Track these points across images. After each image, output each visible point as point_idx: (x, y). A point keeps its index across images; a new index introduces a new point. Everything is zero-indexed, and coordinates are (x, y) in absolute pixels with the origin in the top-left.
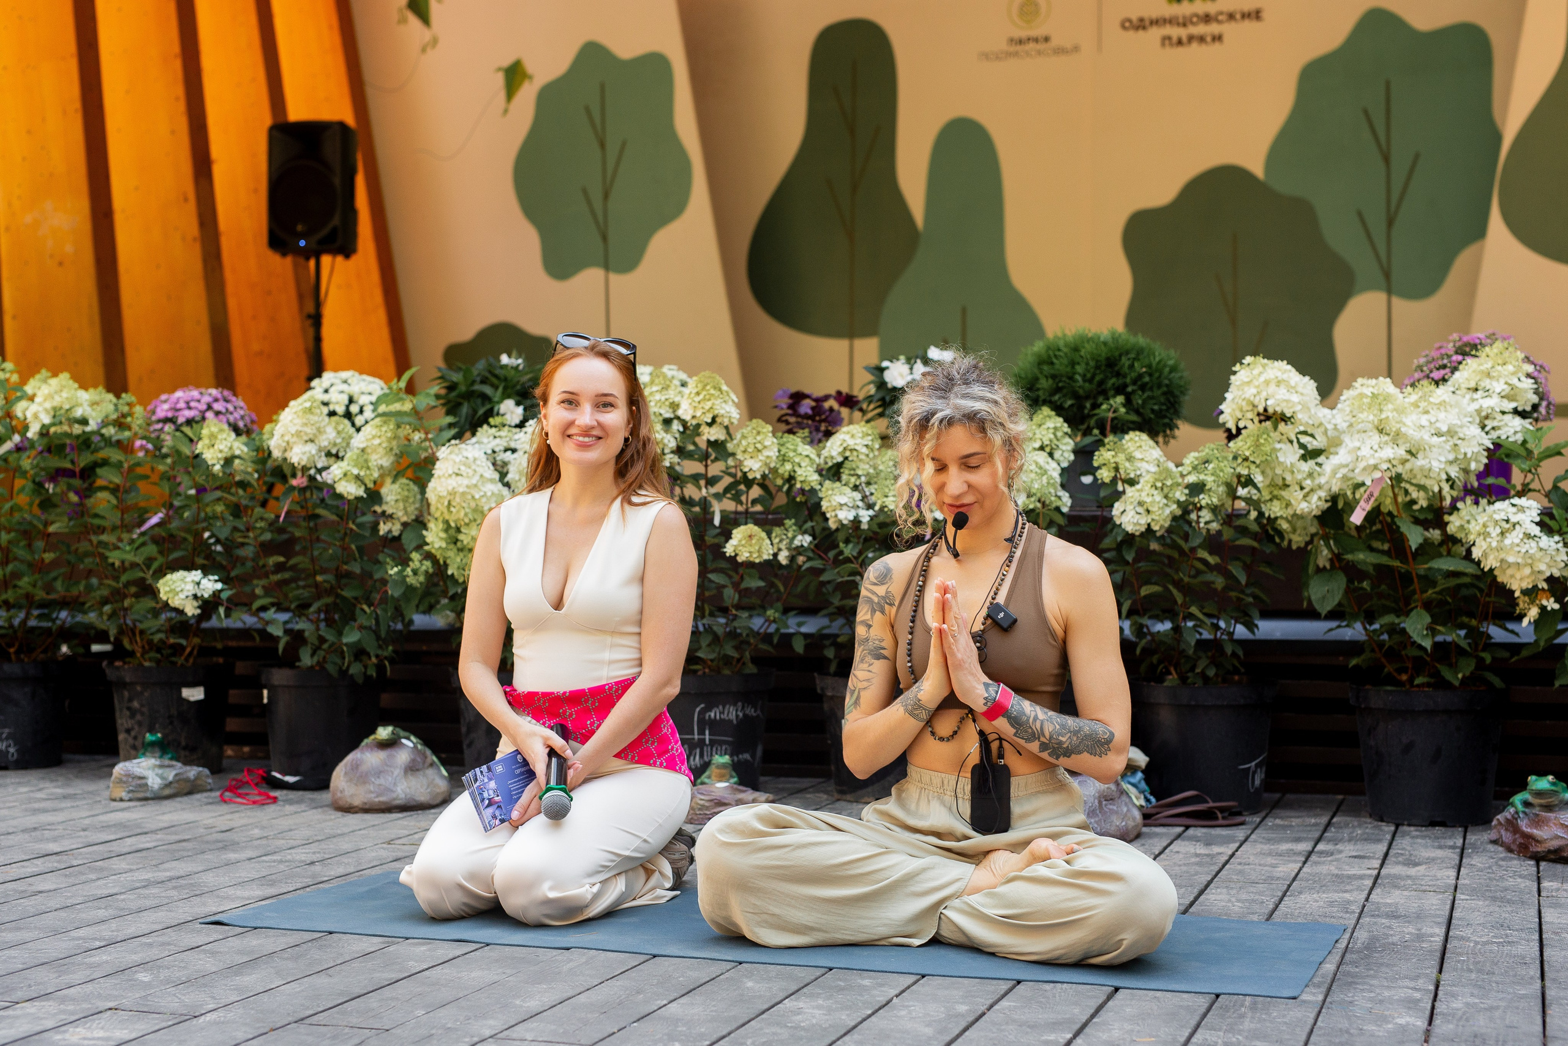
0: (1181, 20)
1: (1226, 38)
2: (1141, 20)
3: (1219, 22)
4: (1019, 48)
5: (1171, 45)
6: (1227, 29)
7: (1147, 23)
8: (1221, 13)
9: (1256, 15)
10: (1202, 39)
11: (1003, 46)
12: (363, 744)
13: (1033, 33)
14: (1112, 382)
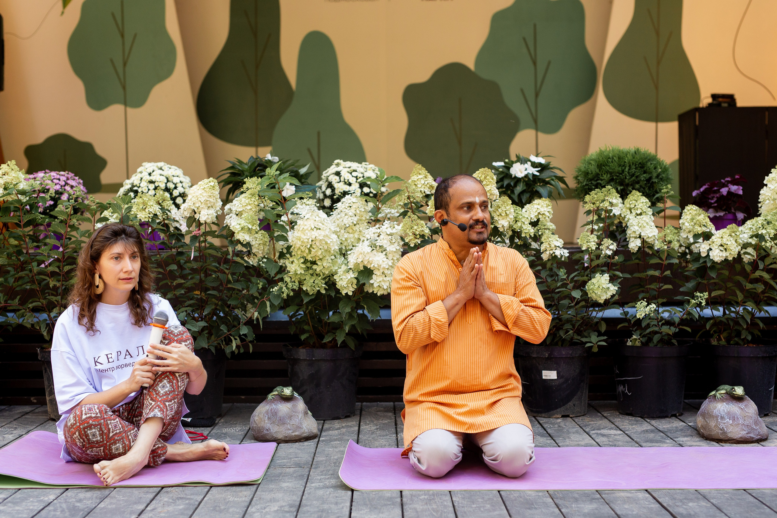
5: (426, 0)
12: (270, 396)
14: (643, 177)
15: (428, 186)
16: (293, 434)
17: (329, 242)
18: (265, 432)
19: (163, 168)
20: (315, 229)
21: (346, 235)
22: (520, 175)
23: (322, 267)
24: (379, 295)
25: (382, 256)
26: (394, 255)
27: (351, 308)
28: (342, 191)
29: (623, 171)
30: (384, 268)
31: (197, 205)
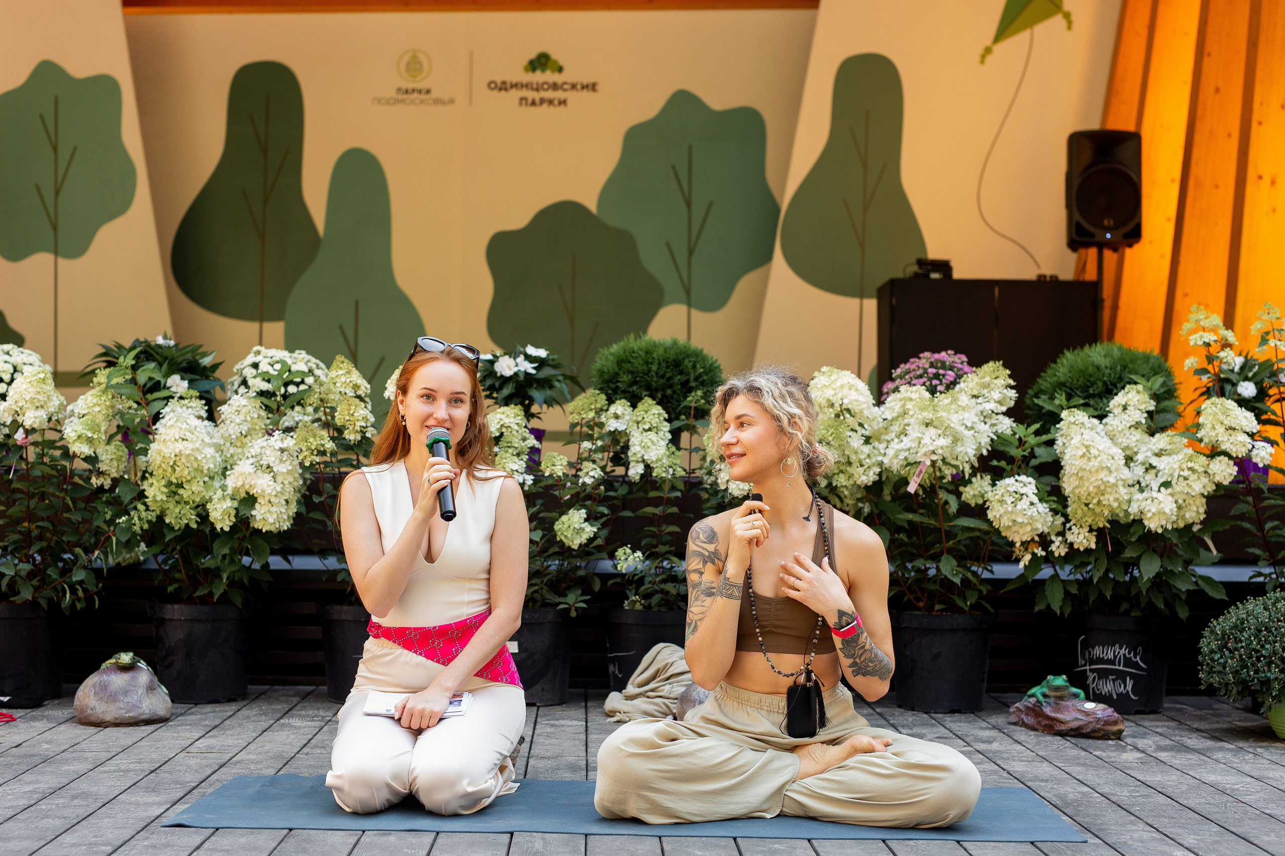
0: (535, 86)
1: (569, 102)
2: (504, 83)
3: (566, 90)
4: (406, 96)
5: (527, 104)
6: (570, 96)
7: (508, 86)
8: (565, 83)
9: (592, 87)
10: (551, 102)
11: (393, 94)
12: (104, 666)
13: (418, 86)
14: (678, 378)
15: (351, 385)
16: (127, 715)
17: (200, 458)
18: (89, 712)
19: (11, 353)
20: (180, 440)
21: (232, 450)
22: (508, 373)
23: (193, 491)
24: (264, 531)
25: (268, 477)
26: (286, 477)
27: (230, 549)
28: (258, 390)
29: (650, 371)
30: (270, 495)
31: (20, 404)
